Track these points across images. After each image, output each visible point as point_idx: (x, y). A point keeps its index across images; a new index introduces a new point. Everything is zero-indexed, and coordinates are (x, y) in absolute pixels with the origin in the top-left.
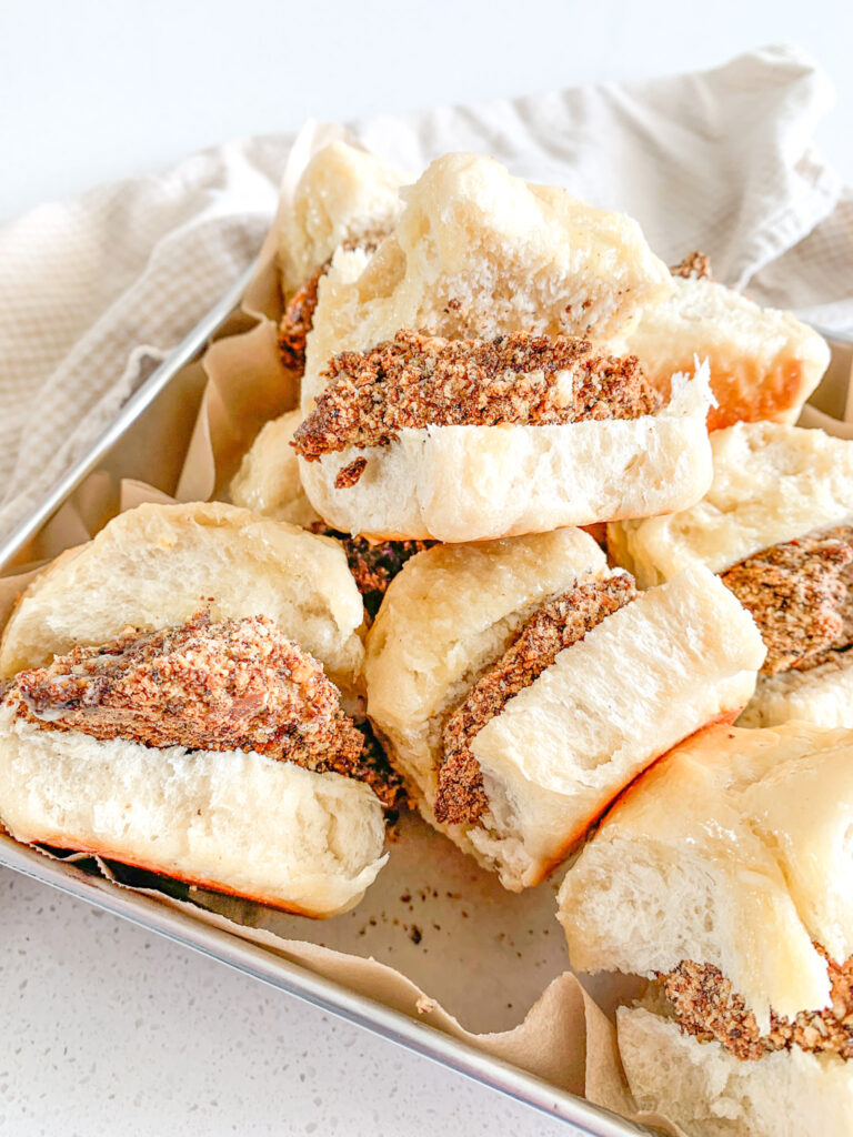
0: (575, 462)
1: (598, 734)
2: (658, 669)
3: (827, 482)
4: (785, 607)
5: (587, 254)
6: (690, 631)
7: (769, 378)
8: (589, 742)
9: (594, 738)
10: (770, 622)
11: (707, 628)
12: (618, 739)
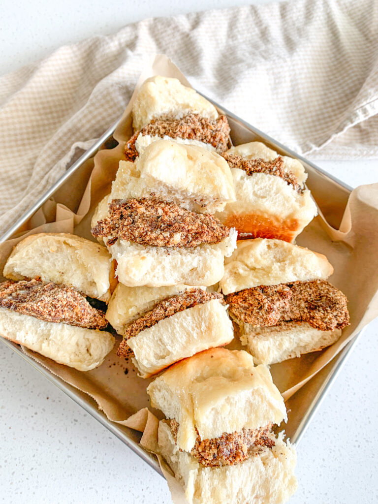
1: (164, 349)
3: (291, 268)
4: (260, 309)
5: (200, 188)
6: (203, 323)
9: (162, 350)
10: (254, 312)
11: (209, 323)
12: (169, 353)
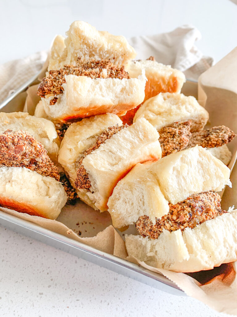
0: (106, 88)
1: (115, 158)
2: (131, 142)
3: (184, 106)
4: (173, 137)
5: (112, 44)
6: (140, 133)
7: (169, 82)
8: (113, 160)
9: (114, 159)
10: (170, 141)
11: (145, 133)
12: (120, 159)
